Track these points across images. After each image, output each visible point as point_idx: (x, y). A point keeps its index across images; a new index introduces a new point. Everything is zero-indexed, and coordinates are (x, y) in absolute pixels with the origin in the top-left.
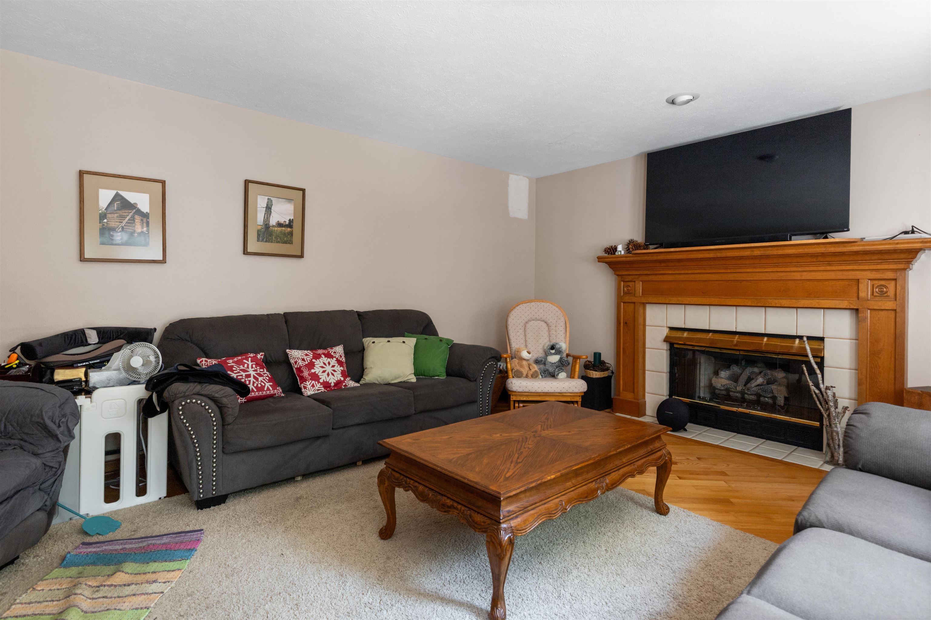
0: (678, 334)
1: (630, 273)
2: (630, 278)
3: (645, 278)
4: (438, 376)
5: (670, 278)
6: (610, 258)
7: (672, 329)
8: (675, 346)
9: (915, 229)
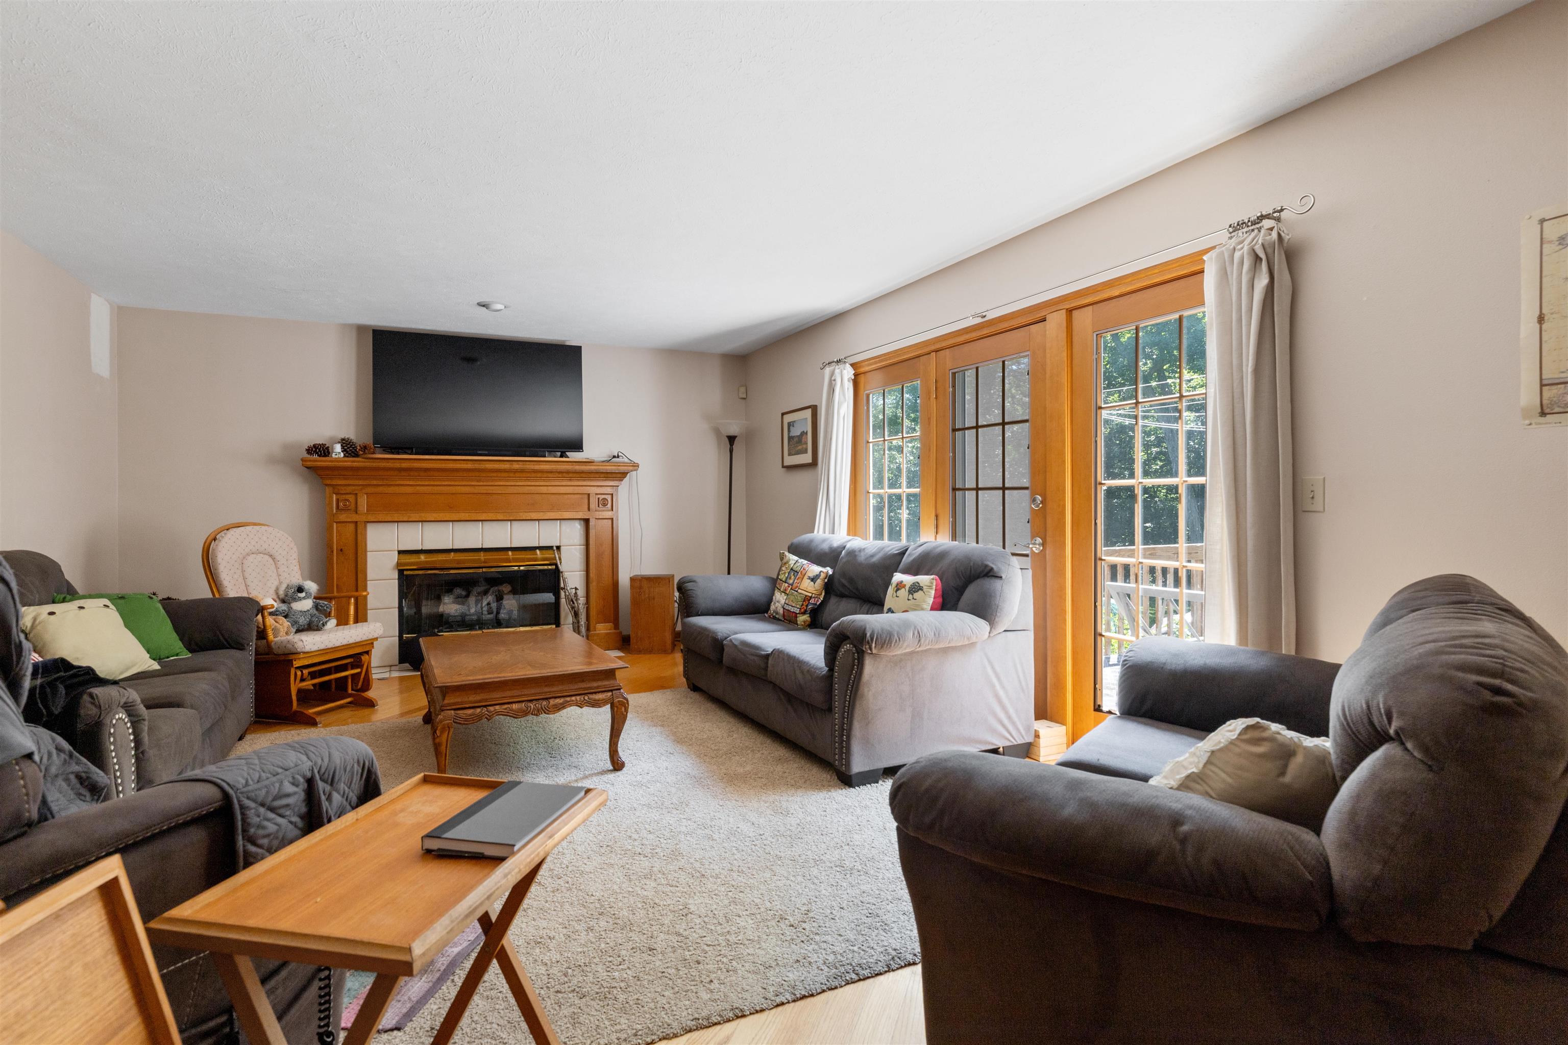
0: (413, 559)
1: (351, 482)
2: (349, 489)
3: (370, 490)
4: (177, 655)
5: (409, 490)
6: (321, 461)
7: (400, 552)
8: (405, 573)
9: (620, 454)
